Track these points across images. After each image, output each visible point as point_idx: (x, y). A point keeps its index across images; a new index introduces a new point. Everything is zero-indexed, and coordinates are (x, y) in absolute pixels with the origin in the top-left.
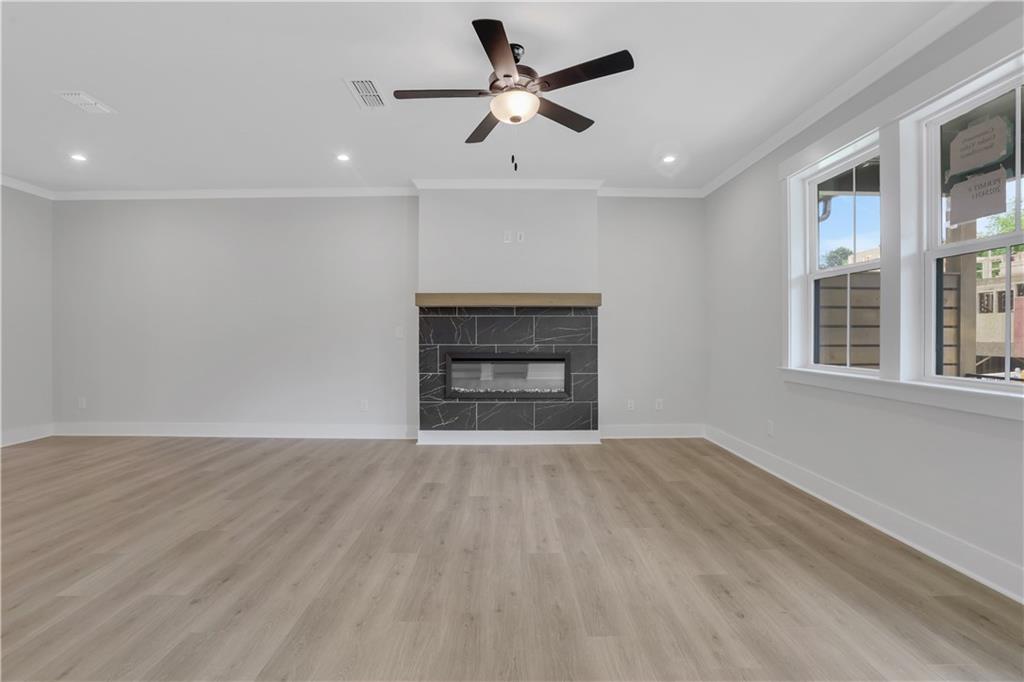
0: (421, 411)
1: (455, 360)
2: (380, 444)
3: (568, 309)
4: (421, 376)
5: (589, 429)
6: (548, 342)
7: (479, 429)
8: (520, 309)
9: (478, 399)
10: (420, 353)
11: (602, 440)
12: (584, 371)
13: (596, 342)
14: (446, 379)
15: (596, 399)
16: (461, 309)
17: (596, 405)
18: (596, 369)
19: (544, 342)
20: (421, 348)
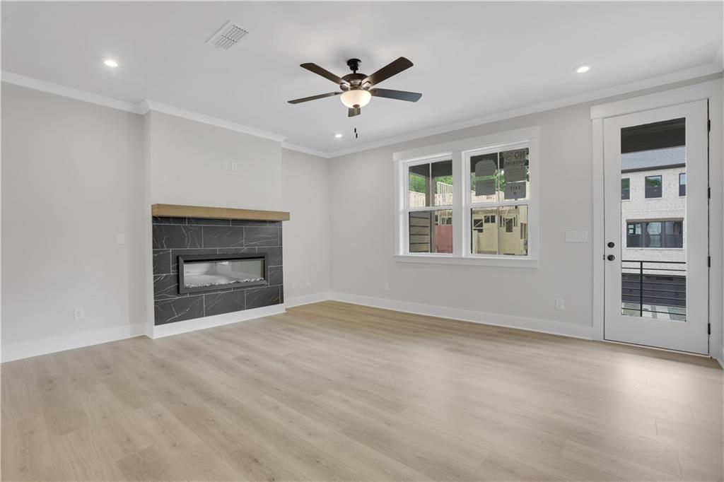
0: (155, 308)
1: (186, 262)
2: (114, 346)
3: (265, 222)
4: (155, 278)
5: (278, 303)
6: (254, 245)
7: (206, 316)
8: (234, 221)
9: (205, 292)
10: (154, 257)
11: (286, 309)
12: (275, 265)
13: (281, 245)
14: (179, 278)
15: (282, 283)
16: (190, 219)
17: (282, 287)
18: (281, 263)
19: (251, 245)
20: (154, 252)
